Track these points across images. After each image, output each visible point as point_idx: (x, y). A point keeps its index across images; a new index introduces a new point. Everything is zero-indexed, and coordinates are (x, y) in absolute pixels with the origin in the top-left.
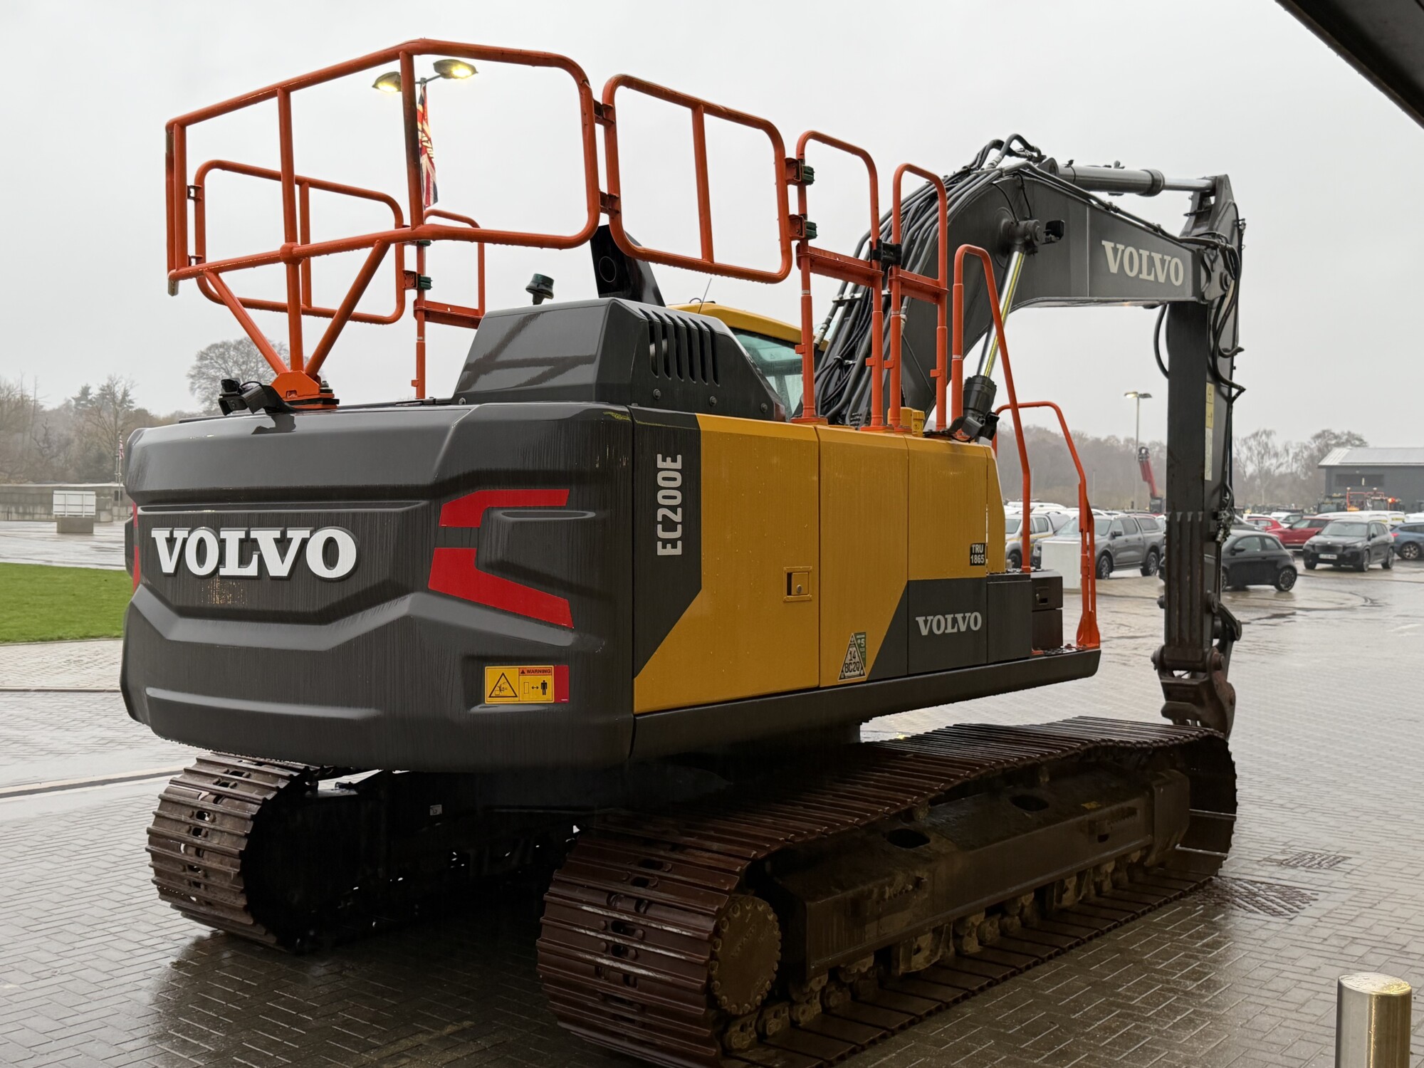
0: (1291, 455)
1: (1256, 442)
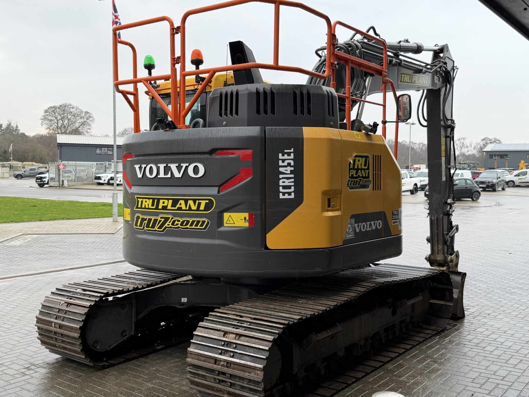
0: (473, 147)
1: (459, 142)
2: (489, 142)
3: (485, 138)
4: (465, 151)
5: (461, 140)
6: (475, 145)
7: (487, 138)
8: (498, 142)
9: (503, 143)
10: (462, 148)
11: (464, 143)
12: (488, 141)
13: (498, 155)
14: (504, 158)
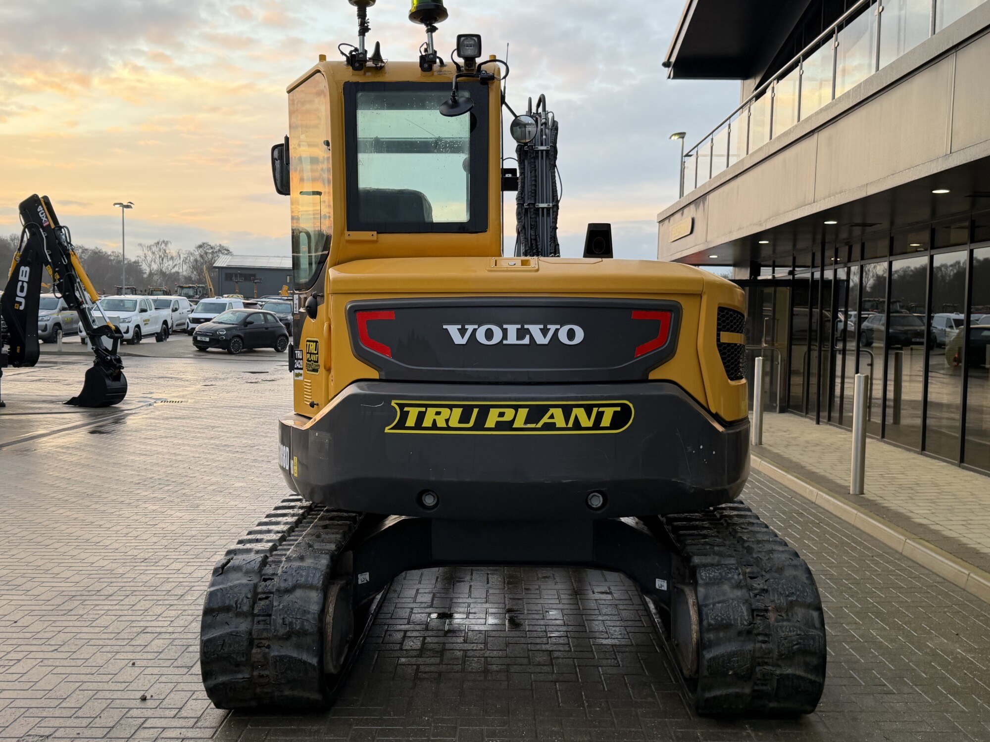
0: (182, 260)
1: (158, 249)
2: (210, 251)
3: (204, 244)
4: (169, 265)
5: (161, 245)
6: (186, 256)
7: (206, 243)
8: (226, 252)
9: (234, 253)
10: (163, 260)
11: (167, 252)
12: (208, 249)
13: (241, 275)
14: (250, 280)
